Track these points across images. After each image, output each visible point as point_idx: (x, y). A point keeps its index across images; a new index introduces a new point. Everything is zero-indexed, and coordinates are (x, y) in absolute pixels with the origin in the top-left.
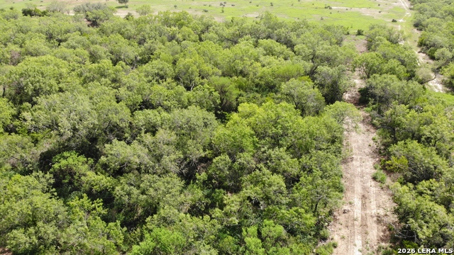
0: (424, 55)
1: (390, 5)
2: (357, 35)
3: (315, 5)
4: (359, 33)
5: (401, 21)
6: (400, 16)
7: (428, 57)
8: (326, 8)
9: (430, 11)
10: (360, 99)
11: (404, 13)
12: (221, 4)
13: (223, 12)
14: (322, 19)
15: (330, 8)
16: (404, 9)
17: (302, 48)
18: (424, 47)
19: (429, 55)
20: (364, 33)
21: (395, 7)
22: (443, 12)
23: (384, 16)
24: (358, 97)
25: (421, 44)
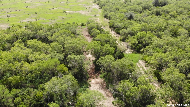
0: (114, 32)
1: (91, 8)
2: (82, 26)
3: (58, 11)
4: (83, 25)
5: (98, 15)
6: (97, 13)
7: (116, 33)
8: (63, 12)
9: (109, 9)
10: (95, 69)
11: (98, 11)
12: (8, 16)
13: (8, 21)
14: (63, 19)
15: (66, 12)
16: (97, 9)
17: (56, 45)
18: (113, 28)
19: (116, 32)
20: (85, 24)
21: (93, 9)
22: (114, 9)
23: (90, 14)
24: (94, 67)
25: (111, 27)
